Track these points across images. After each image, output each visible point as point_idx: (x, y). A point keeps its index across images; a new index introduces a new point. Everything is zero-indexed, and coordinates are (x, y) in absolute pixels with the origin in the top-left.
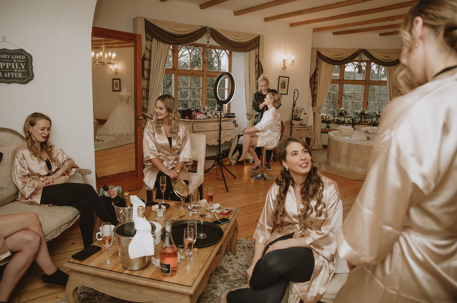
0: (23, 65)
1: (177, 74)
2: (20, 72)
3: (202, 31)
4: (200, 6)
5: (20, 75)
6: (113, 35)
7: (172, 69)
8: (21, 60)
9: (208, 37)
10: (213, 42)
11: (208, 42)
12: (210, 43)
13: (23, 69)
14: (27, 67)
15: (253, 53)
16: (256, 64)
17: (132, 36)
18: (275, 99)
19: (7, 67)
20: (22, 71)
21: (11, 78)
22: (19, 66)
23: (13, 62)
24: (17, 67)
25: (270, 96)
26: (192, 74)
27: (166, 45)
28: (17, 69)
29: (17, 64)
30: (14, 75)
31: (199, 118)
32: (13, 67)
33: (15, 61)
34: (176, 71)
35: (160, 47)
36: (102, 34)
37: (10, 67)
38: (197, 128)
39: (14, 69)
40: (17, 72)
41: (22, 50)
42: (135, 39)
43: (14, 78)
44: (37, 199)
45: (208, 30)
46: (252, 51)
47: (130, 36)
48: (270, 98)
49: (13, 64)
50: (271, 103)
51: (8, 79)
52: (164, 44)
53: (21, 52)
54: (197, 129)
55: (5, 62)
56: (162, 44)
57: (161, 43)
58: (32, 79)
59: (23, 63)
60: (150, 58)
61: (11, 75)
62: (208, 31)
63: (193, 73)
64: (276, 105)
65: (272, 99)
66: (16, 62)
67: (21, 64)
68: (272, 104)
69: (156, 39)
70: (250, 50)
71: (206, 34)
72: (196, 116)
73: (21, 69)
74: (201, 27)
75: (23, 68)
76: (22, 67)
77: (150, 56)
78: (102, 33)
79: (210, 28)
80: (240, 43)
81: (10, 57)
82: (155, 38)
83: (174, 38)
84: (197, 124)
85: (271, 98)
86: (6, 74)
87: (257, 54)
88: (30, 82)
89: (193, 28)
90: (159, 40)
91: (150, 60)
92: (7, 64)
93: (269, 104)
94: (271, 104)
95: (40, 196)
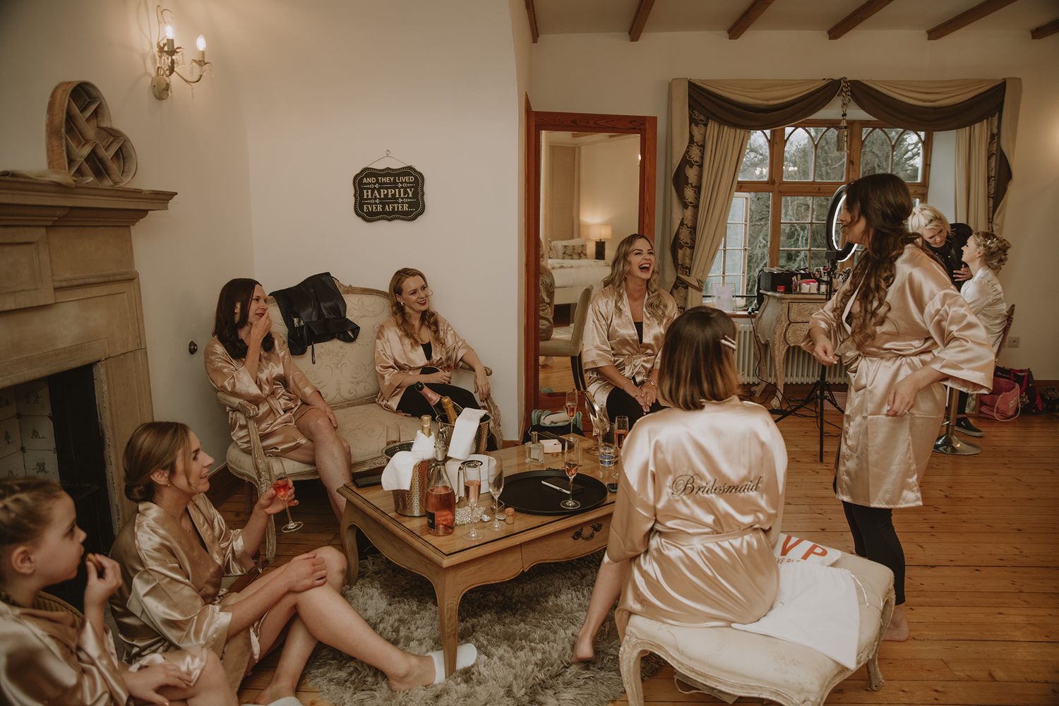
0: (411, 190)
1: (780, 192)
2: (406, 203)
3: (829, 91)
4: (829, 33)
5: (406, 208)
6: (596, 123)
7: (767, 183)
8: (408, 183)
9: (844, 104)
10: (856, 113)
11: (844, 115)
12: (850, 116)
13: (410, 198)
14: (415, 194)
15: (981, 130)
16: (989, 158)
17: (635, 121)
18: (990, 248)
19: (390, 196)
20: (409, 200)
21: (393, 212)
22: (406, 192)
23: (397, 188)
24: (402, 196)
25: (976, 240)
26: (817, 190)
27: (738, 131)
28: (402, 198)
29: (402, 190)
30: (398, 207)
31: (807, 291)
32: (397, 196)
33: (400, 185)
34: (777, 184)
35: (724, 136)
36: (573, 124)
37: (394, 195)
38: (800, 313)
39: (398, 198)
40: (403, 203)
41: (410, 168)
42: (642, 127)
43: (398, 212)
44: (394, 403)
45: (845, 87)
46: (977, 126)
47: (631, 122)
48: (975, 246)
49: (397, 190)
50: (979, 259)
51: (389, 213)
52: (733, 131)
53: (409, 171)
54: (798, 315)
55: (387, 188)
56: (728, 132)
57: (726, 128)
58: (422, 212)
59: (410, 187)
60: (702, 162)
61: (394, 207)
62: (844, 89)
63: (819, 189)
64: (992, 264)
65: (982, 248)
66: (402, 187)
67: (408, 190)
68: (981, 261)
69: (715, 121)
70: (970, 123)
71: (838, 97)
72: (800, 285)
73: (408, 198)
74: (825, 83)
75: (410, 196)
76: (409, 194)
77: (702, 158)
78: (572, 122)
79: (849, 81)
80: (935, 108)
81: (395, 180)
82: (712, 119)
83: (754, 114)
84: (801, 304)
85: (979, 245)
86: (387, 206)
87: (995, 131)
88: (420, 218)
89: (806, 87)
90: (722, 122)
91: (701, 166)
92: (389, 190)
93: (973, 260)
94: (978, 261)
95: (398, 399)
